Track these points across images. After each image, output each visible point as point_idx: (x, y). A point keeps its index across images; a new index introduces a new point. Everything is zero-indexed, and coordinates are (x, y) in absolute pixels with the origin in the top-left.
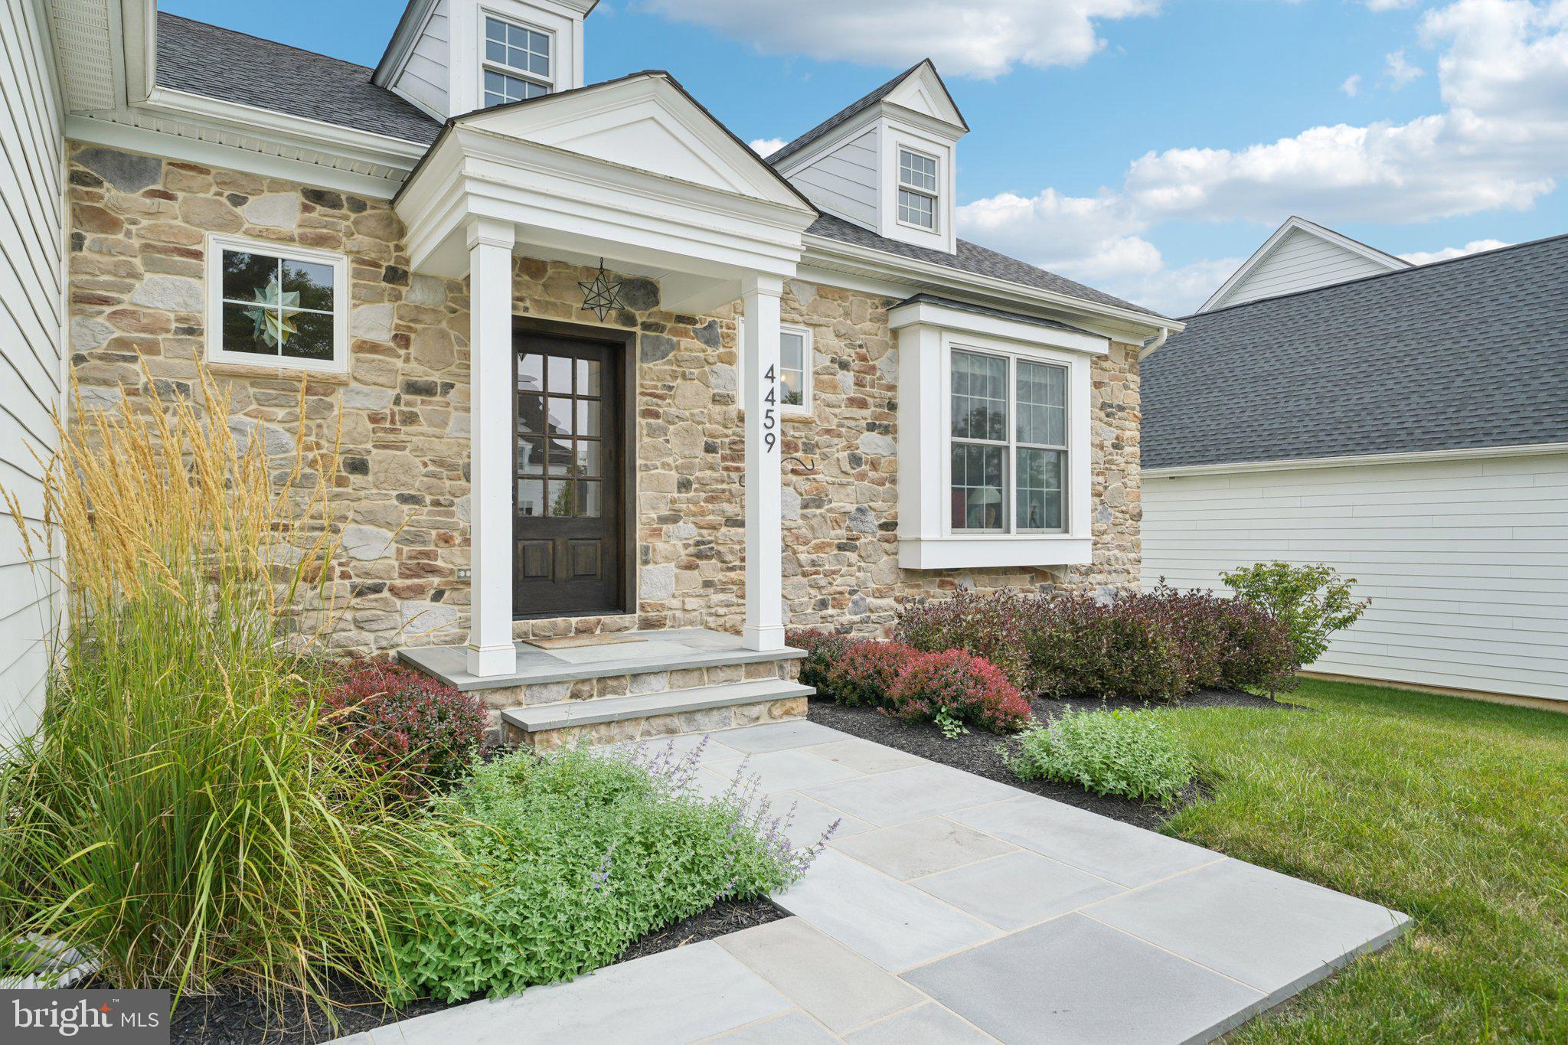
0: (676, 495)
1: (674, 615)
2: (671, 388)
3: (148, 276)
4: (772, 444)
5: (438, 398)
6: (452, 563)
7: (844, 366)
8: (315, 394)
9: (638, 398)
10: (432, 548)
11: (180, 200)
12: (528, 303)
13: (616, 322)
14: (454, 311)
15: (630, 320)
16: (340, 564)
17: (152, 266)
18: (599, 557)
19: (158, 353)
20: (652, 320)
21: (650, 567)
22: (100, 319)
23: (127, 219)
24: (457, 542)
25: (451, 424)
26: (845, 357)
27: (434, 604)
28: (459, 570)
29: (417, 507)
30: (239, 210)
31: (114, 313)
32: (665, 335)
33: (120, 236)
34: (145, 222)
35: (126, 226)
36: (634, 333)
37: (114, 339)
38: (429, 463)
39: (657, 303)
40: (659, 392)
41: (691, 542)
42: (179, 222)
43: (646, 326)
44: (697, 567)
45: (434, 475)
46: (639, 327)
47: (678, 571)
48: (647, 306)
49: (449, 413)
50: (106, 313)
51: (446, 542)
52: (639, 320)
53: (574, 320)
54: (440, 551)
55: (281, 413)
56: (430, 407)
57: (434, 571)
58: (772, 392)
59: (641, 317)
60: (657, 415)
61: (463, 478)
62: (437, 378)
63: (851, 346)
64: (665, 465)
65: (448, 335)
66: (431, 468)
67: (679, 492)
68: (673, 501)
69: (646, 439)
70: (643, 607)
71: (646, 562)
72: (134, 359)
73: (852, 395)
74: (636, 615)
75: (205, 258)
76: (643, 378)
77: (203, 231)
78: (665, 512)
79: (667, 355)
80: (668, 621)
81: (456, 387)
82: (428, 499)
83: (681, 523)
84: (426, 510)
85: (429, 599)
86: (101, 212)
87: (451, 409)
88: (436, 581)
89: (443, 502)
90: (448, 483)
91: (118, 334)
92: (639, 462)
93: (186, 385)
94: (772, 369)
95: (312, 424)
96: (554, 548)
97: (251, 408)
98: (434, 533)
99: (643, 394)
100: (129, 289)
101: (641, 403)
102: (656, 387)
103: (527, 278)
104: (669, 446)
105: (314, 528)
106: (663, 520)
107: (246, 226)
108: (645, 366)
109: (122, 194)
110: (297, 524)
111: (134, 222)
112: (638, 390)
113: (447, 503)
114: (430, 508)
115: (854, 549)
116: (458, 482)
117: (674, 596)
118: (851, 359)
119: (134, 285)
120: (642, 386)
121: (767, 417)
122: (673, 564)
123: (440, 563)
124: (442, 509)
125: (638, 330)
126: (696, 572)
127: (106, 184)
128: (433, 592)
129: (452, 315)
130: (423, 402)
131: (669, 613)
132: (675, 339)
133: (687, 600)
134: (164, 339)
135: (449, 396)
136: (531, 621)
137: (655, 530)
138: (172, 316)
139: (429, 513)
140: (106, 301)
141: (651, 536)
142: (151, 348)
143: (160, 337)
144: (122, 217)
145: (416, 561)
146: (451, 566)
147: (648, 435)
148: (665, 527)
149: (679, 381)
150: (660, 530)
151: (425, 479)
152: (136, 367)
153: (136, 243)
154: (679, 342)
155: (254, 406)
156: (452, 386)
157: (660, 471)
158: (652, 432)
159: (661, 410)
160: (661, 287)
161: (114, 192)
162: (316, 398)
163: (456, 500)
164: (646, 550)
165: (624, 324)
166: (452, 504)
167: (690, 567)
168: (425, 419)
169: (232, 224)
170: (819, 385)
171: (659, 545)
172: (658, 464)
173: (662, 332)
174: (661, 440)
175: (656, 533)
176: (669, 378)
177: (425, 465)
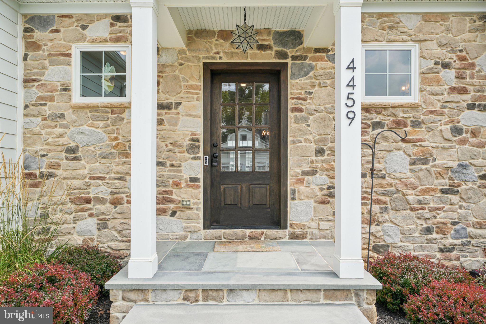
0: (314, 158)
1: (312, 232)
2: (311, 93)
3: (51, 68)
4: (353, 119)
5: (173, 111)
6: (180, 197)
7: (446, 66)
8: (116, 114)
9: (289, 101)
10: (170, 189)
11: (62, 32)
12: (221, 55)
13: (275, 58)
14: (181, 64)
15: (284, 55)
16: (127, 196)
17: (52, 63)
18: (268, 195)
19: (54, 101)
20: (298, 54)
21: (296, 202)
22: (34, 89)
23: (43, 44)
24: (183, 186)
25: (180, 123)
26: (447, 60)
27: (171, 218)
28: (183, 201)
29: (163, 168)
30: (86, 32)
31: (38, 85)
32: (307, 62)
33: (41, 52)
34: (50, 44)
35: (43, 47)
36: (287, 63)
37: (38, 97)
38: (169, 145)
39: (302, 43)
40: (303, 96)
41: (325, 187)
42: (62, 42)
43: (294, 58)
44: (328, 202)
45: (170, 151)
46: (290, 59)
47: (316, 204)
48: (295, 46)
49: (179, 118)
50: (35, 86)
51: (177, 186)
52: (290, 55)
53: (249, 61)
54: (174, 191)
55: (101, 124)
56: (169, 116)
57: (170, 201)
58: (353, 79)
59: (291, 52)
60: (301, 110)
61: (186, 152)
62: (173, 100)
63: (453, 51)
64: (306, 140)
65: (179, 77)
66: (170, 147)
67: (316, 156)
68: (312, 162)
69: (295, 125)
70: (291, 226)
71: (293, 199)
72: (45, 104)
73: (454, 85)
74: (287, 231)
75: (72, 56)
76: (292, 89)
77: (71, 44)
78: (307, 168)
79: (308, 74)
80: (308, 235)
81: (182, 104)
82: (168, 163)
83: (317, 175)
84: (167, 169)
85: (169, 216)
86: (34, 43)
87: (180, 116)
88: (172, 206)
89: (175, 165)
90: (179, 155)
91: (40, 94)
92: (289, 139)
93: (64, 114)
94: (353, 61)
95: (115, 128)
96: (241, 189)
97: (89, 122)
98: (171, 181)
99: (292, 98)
100: (43, 74)
101: (291, 104)
102: (301, 94)
103: (222, 41)
104: (309, 128)
105: (115, 179)
106: (305, 173)
107: (88, 38)
108: (293, 81)
109: (42, 34)
110: (108, 176)
111: (45, 45)
112: (289, 96)
113: (177, 165)
114: (169, 168)
115: (456, 193)
116: (184, 154)
117: (312, 220)
118: (452, 61)
119: (45, 72)
120: (291, 94)
121: (348, 98)
122: (312, 200)
123: (174, 197)
124: (175, 168)
125: (289, 61)
126: (328, 206)
127: (36, 31)
128: (171, 212)
129: (181, 67)
130: (166, 113)
131: (309, 231)
132: (314, 63)
133: (321, 223)
134: (56, 94)
135: (179, 109)
136: (223, 230)
137: (300, 179)
138: (59, 84)
139: (169, 171)
140: (34, 81)
141: (296, 183)
142: (52, 99)
143: (55, 94)
144: (42, 44)
145: (162, 196)
146: (180, 199)
147: (295, 122)
148: (306, 178)
149: (317, 88)
150: (303, 179)
151: (167, 153)
152: (46, 108)
153: (46, 53)
154: (316, 65)
155: (91, 121)
156: (180, 104)
157: (303, 144)
158: (297, 120)
159: (304, 107)
160: (304, 34)
161: (39, 33)
162: (116, 115)
163: (182, 164)
164: (294, 192)
165: (280, 59)
166: (180, 166)
167: (323, 202)
168: (167, 122)
169: (82, 39)
170: (424, 80)
171: (302, 188)
172: (302, 140)
173: (305, 60)
174: (304, 125)
175: (300, 181)
176: (309, 87)
177: (167, 146)
